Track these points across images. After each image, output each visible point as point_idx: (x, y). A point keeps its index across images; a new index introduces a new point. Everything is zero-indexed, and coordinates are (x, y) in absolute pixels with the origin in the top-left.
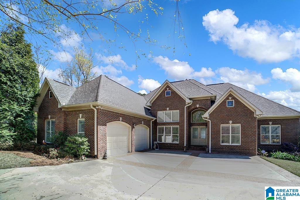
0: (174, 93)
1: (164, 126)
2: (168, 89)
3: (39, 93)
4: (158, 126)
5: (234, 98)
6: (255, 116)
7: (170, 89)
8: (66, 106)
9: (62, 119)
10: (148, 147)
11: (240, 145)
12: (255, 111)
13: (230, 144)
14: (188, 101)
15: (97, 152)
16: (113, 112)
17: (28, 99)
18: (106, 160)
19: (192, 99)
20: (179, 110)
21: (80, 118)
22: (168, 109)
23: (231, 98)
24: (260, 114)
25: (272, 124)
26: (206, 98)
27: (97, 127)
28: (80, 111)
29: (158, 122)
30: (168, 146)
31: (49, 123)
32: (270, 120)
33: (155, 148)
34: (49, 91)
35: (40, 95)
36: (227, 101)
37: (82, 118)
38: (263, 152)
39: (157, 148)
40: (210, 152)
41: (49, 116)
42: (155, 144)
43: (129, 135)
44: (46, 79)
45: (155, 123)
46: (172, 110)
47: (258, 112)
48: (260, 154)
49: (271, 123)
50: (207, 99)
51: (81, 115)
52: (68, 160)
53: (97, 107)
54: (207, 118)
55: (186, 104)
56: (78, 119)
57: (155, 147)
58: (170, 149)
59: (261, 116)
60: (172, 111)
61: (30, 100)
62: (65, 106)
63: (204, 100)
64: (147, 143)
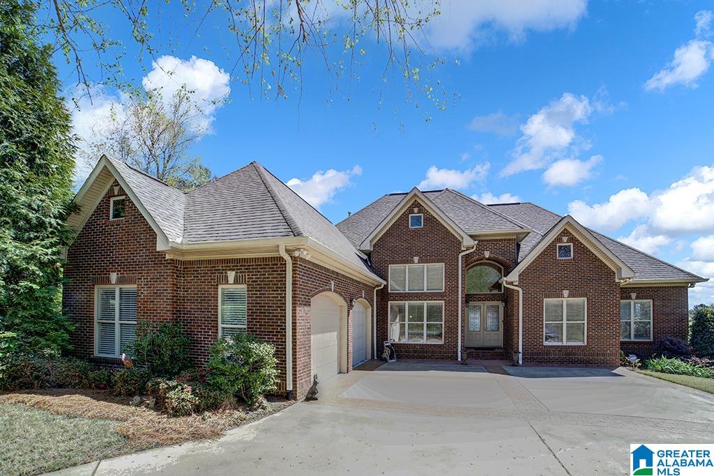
0: (431, 221)
1: (407, 303)
2: (416, 210)
3: (78, 201)
4: (389, 302)
5: (572, 239)
6: (617, 281)
7: (421, 210)
8: (184, 247)
9: (166, 286)
10: (369, 357)
11: (586, 344)
12: (619, 269)
13: (565, 343)
14: (468, 242)
15: (294, 381)
16: (322, 268)
17: (53, 221)
18: (316, 403)
19: (476, 238)
20: (444, 264)
21: (227, 283)
22: (416, 259)
23: (566, 238)
24: (628, 276)
25: (637, 298)
26: (507, 238)
27: (294, 310)
28: (228, 261)
29: (389, 291)
30: (416, 352)
31: (109, 295)
32: (633, 289)
33: (388, 358)
34: (109, 198)
35: (79, 209)
36: (558, 245)
37: (235, 284)
38: (633, 359)
39: (391, 357)
40: (521, 362)
41: (114, 277)
42: (387, 346)
43: (341, 329)
44: (103, 160)
45: (384, 295)
46: (427, 262)
47: (625, 273)
48: (626, 364)
49: (634, 295)
50: (510, 240)
51: (231, 275)
52: (231, 415)
53: (296, 254)
54: (514, 284)
55: (463, 249)
56: (220, 287)
57: (386, 354)
58: (421, 357)
59: (631, 280)
60: (425, 265)
61: (58, 224)
62: (180, 247)
63: (501, 240)
64: (366, 345)
